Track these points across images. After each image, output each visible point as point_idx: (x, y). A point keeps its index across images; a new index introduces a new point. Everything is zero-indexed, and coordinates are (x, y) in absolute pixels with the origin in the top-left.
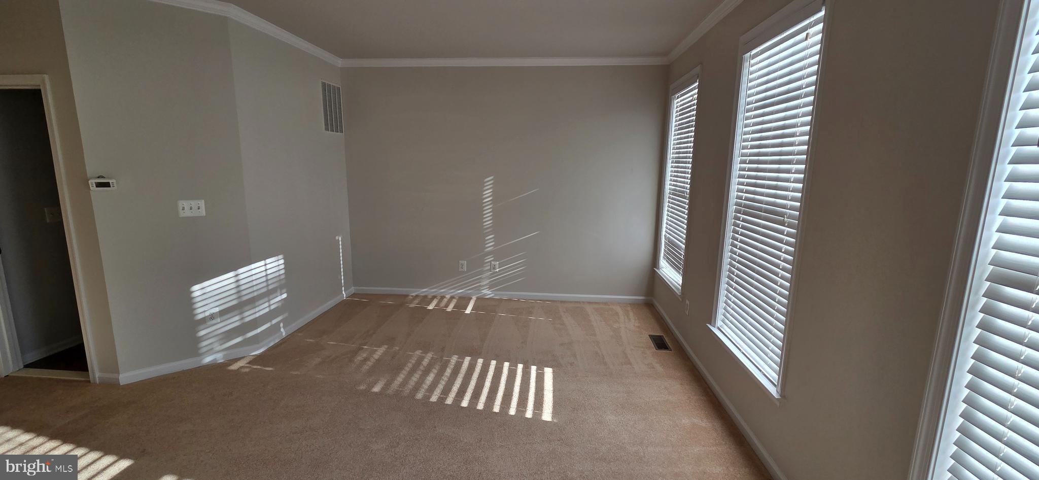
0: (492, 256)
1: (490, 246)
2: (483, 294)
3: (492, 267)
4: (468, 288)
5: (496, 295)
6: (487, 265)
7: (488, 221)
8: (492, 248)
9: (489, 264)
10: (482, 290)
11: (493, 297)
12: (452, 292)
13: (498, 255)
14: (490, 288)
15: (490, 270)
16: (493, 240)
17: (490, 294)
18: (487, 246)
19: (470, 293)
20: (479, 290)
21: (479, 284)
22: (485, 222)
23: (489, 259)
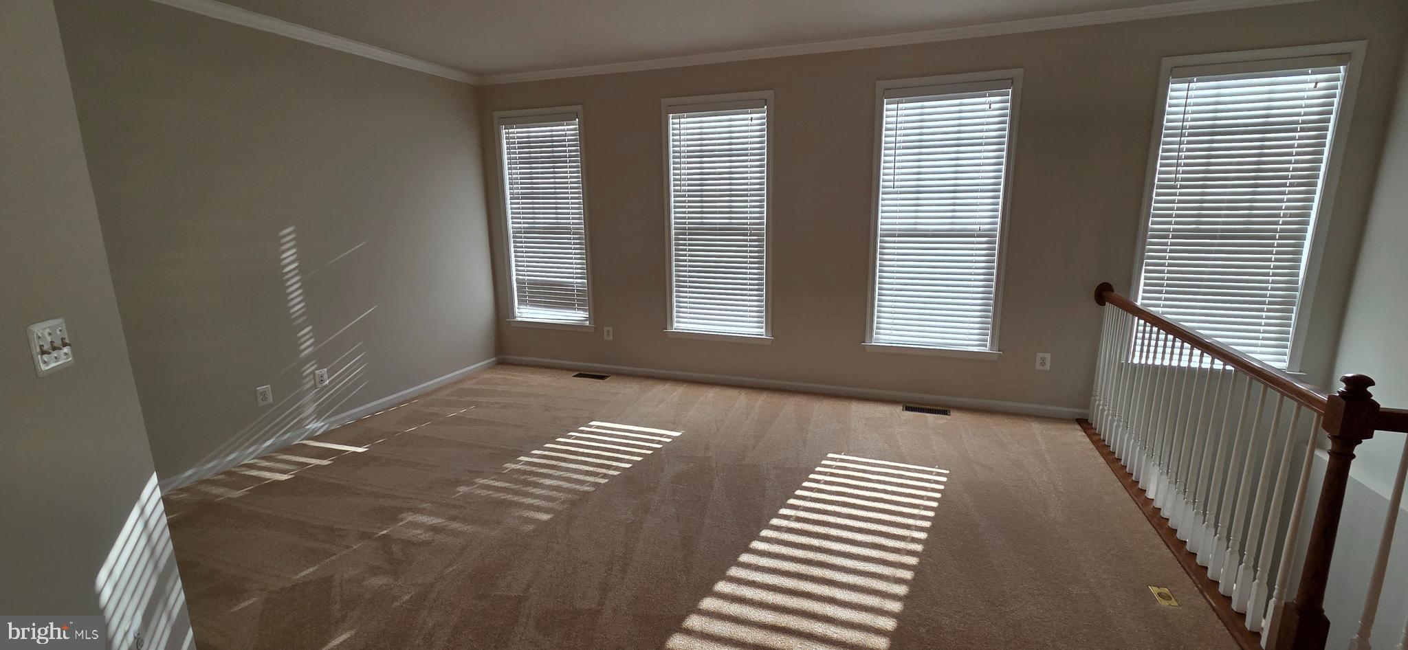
0: (313, 362)
1: (307, 346)
2: (310, 431)
3: (317, 379)
4: (280, 433)
5: (331, 424)
6: (308, 379)
7: (297, 305)
8: (310, 350)
9: (312, 376)
10: (306, 426)
11: (327, 429)
12: (253, 452)
13: (322, 358)
14: (318, 418)
15: (315, 386)
16: (311, 334)
17: (323, 426)
18: (303, 347)
19: (289, 438)
20: (300, 427)
21: (299, 418)
22: (294, 306)
23: (310, 368)
